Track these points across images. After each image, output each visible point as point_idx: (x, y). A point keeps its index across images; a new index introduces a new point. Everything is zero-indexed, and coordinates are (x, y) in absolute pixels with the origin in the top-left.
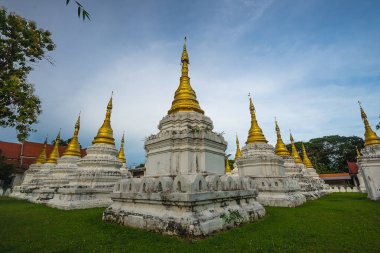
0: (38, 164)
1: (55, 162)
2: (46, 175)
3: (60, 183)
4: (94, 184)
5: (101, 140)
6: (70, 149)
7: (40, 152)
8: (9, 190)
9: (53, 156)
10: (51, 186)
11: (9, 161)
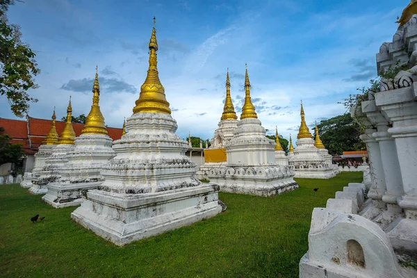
0: (49, 145)
1: (72, 142)
2: (63, 160)
3: (84, 174)
4: (154, 185)
5: (149, 104)
6: (91, 123)
7: (49, 130)
8: (20, 176)
9: (66, 135)
10: (73, 179)
11: (15, 142)
